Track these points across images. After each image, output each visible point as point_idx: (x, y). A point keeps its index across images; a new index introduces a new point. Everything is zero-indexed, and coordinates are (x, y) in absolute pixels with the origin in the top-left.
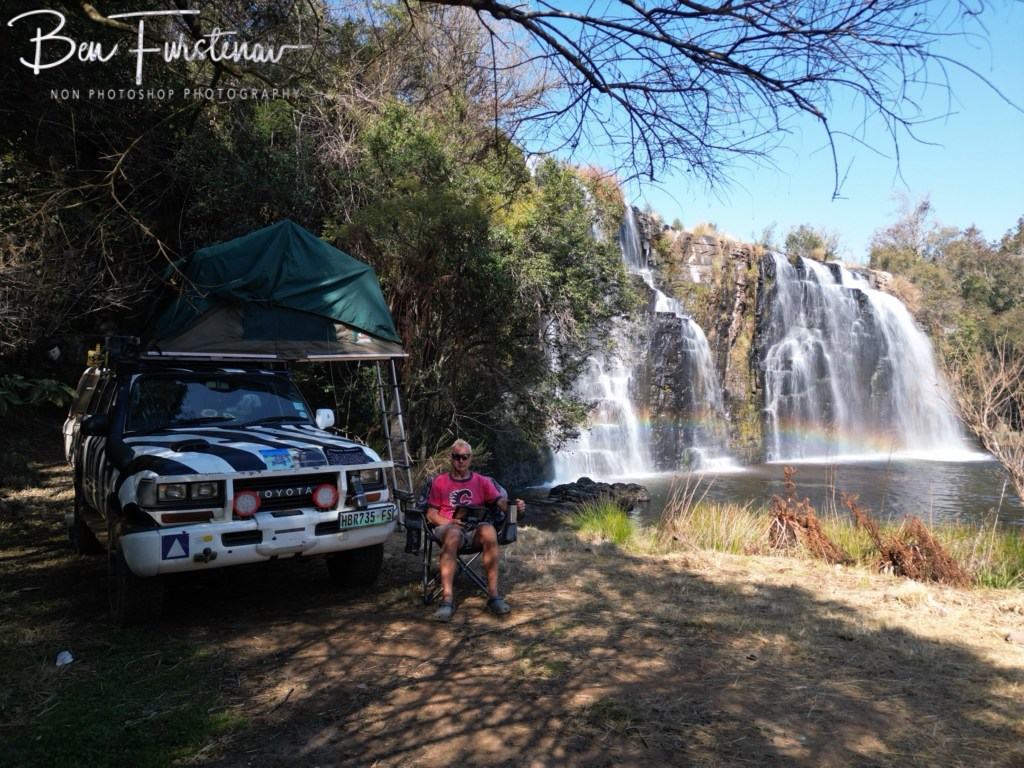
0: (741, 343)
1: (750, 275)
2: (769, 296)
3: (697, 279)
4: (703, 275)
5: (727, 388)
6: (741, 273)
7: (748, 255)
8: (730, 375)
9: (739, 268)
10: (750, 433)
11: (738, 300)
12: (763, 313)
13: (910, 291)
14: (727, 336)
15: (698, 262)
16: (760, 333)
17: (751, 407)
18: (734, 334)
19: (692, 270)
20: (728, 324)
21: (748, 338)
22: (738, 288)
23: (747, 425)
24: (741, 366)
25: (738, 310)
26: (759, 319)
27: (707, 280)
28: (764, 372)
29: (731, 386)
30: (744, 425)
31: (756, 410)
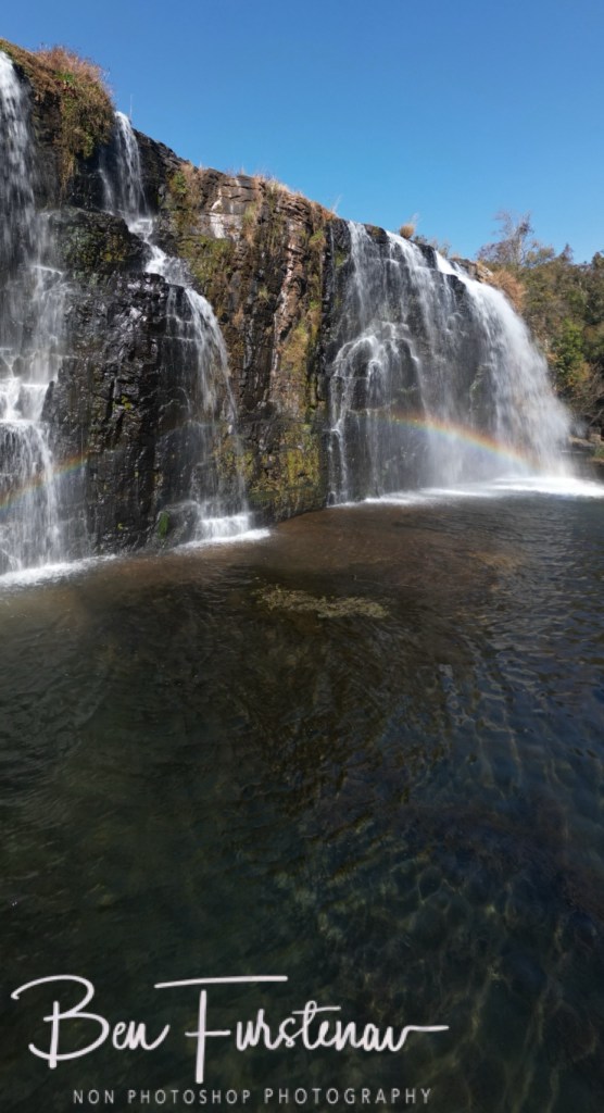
0: (298, 337)
1: (312, 242)
2: (340, 275)
3: (219, 233)
4: (229, 228)
5: (271, 400)
6: (293, 235)
7: (307, 214)
8: (279, 381)
9: (292, 228)
10: (300, 466)
11: (290, 272)
12: (331, 300)
13: (512, 285)
14: (270, 323)
15: (224, 210)
16: (328, 326)
17: (306, 428)
18: (284, 323)
19: (213, 220)
20: (273, 306)
21: (310, 331)
22: (290, 255)
23: (295, 455)
24: (295, 370)
25: (290, 287)
26: (326, 307)
27: (235, 236)
28: (328, 379)
29: (279, 397)
30: (290, 454)
31: (312, 432)
